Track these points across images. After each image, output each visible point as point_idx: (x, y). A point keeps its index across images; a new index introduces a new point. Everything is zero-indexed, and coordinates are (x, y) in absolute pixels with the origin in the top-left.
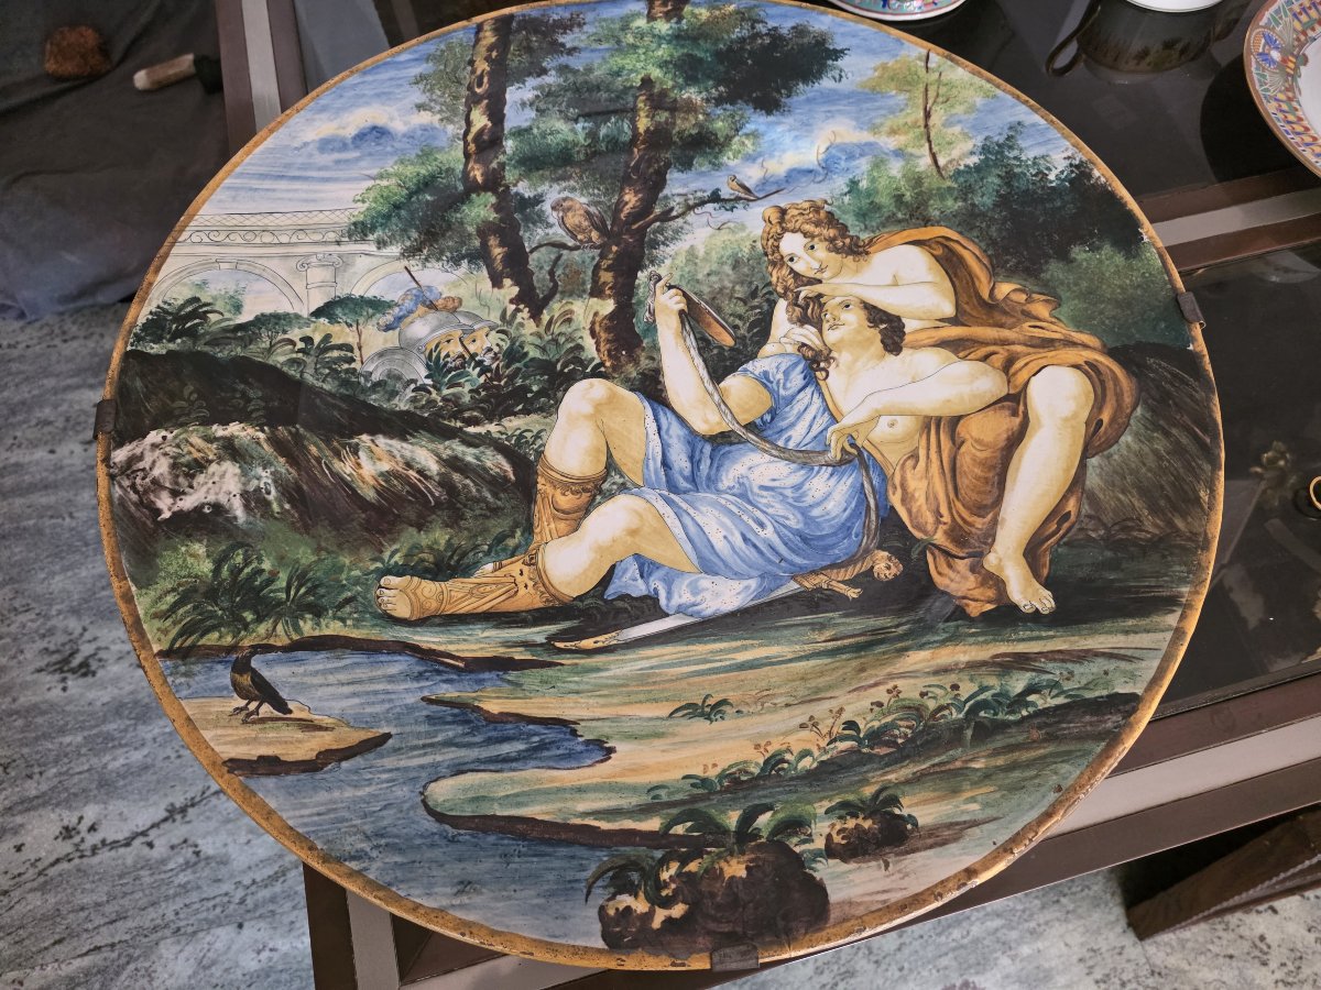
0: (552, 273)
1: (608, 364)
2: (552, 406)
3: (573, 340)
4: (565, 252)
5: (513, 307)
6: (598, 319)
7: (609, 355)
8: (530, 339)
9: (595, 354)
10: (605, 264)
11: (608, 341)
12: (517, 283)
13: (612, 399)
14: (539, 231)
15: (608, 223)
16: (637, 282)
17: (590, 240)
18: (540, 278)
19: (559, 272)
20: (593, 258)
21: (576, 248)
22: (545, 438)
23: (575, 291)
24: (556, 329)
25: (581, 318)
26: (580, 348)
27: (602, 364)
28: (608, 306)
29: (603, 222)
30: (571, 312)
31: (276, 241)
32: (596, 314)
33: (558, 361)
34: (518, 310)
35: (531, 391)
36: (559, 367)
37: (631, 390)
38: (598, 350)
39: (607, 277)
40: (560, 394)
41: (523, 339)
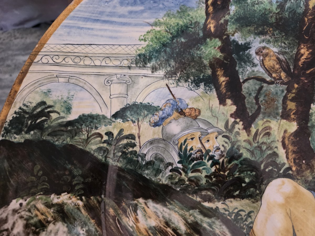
0: (257, 98)
1: (294, 169)
2: (257, 195)
3: (271, 149)
4: (265, 85)
5: (233, 120)
6: (287, 135)
7: (295, 162)
8: (244, 144)
9: (286, 161)
10: (291, 96)
11: (294, 152)
12: (235, 103)
13: (297, 194)
14: (248, 68)
15: (292, 67)
16: (311, 111)
17: (280, 78)
18: (250, 101)
19: (261, 99)
20: (283, 91)
21: (271, 83)
22: (253, 217)
23: (272, 114)
24: (261, 139)
25: (276, 133)
26: (275, 155)
27: (290, 168)
28: (293, 127)
29: (288, 66)
30: (270, 128)
31: (93, 64)
32: (285, 131)
33: (262, 162)
34: (235, 123)
35: (245, 182)
36: (262, 166)
37: (309, 189)
38: (287, 158)
39: (292, 105)
40: (263, 187)
41: (239, 143)
